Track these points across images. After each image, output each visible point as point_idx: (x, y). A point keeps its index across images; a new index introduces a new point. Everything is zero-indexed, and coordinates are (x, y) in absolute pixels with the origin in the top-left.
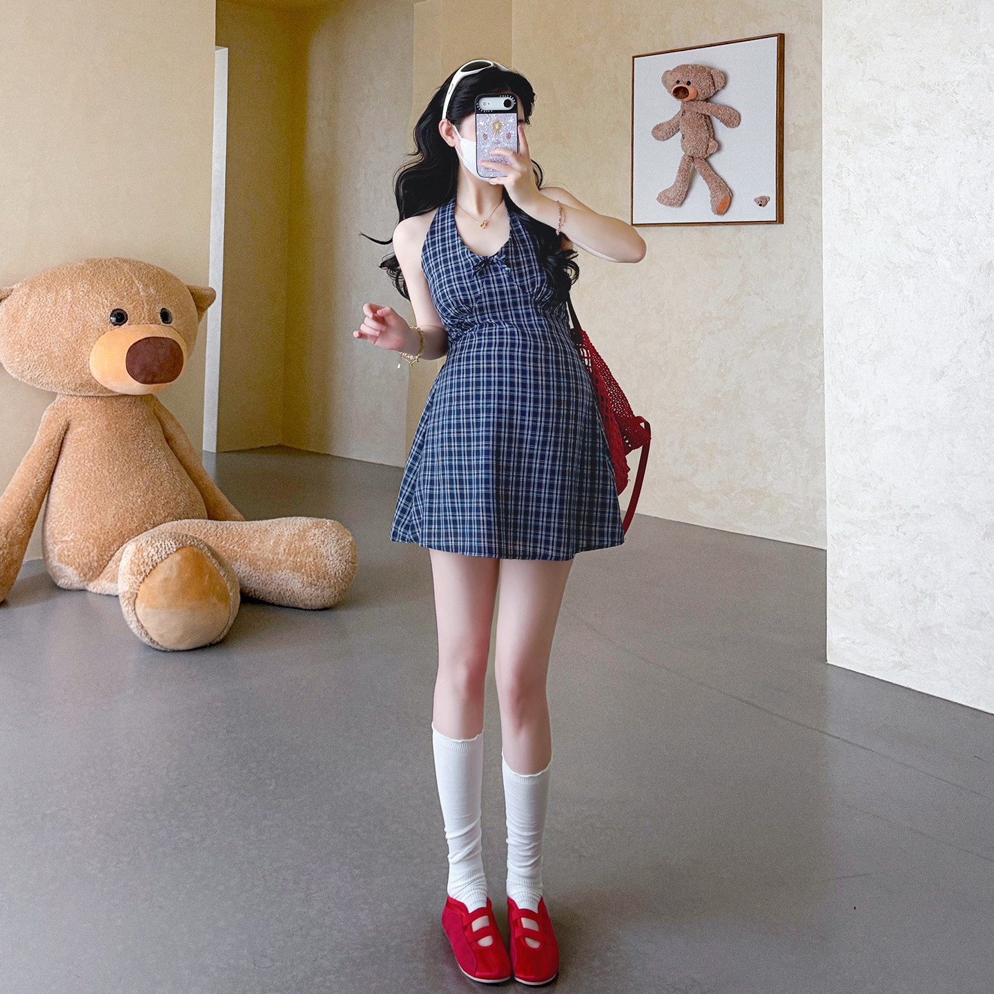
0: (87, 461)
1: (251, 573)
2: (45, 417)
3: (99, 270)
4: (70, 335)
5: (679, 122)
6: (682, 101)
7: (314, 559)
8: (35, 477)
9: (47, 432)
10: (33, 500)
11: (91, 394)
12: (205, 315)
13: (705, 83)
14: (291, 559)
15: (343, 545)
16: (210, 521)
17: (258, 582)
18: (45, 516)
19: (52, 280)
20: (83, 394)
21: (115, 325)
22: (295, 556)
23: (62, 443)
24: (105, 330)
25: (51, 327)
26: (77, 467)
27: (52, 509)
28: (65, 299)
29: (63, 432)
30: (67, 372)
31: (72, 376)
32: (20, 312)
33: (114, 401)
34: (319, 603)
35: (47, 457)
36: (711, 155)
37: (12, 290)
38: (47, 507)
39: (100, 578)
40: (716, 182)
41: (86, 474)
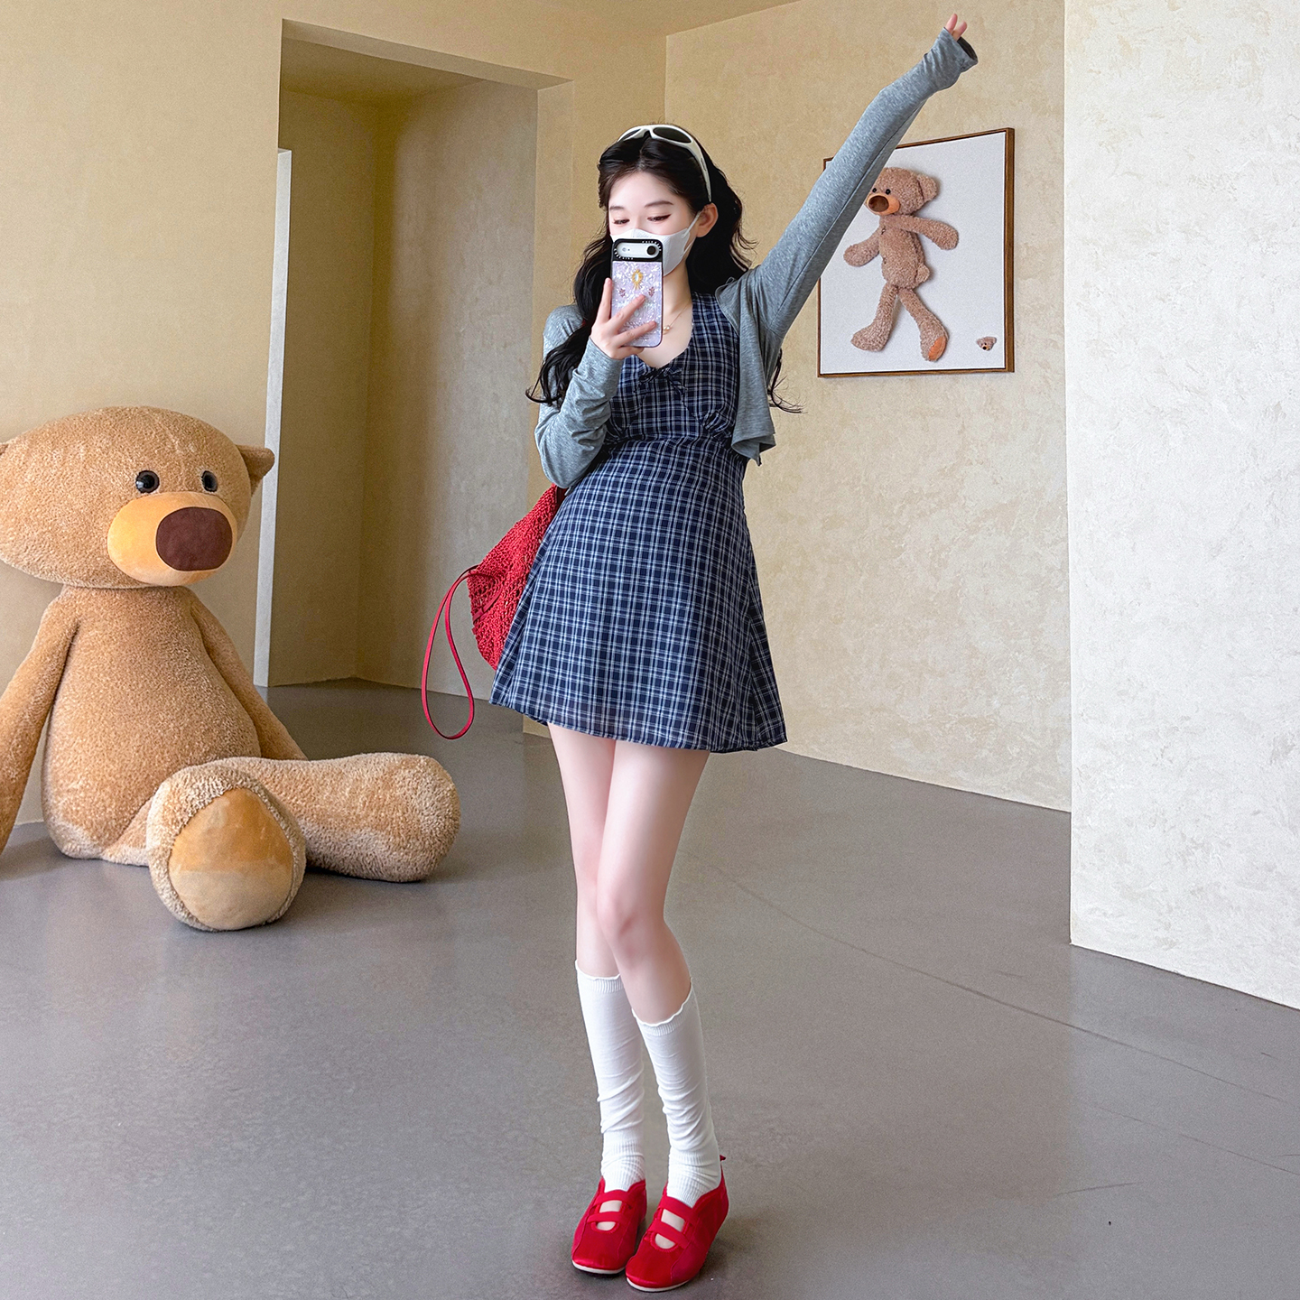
0: (101, 675)
1: (319, 834)
2: (47, 616)
3: (122, 421)
4: (83, 505)
5: (878, 242)
6: (882, 217)
7: (404, 814)
8: (33, 695)
9: (49, 636)
10: (30, 723)
11: (108, 585)
12: (259, 485)
13: (911, 191)
14: (373, 814)
15: (441, 795)
16: (266, 760)
17: (330, 844)
18: (46, 750)
19: (60, 434)
20: (97, 586)
21: (142, 492)
22: (378, 810)
23: (69, 651)
24: (129, 498)
25: (57, 495)
26: (89, 681)
27: (55, 737)
28: (77, 457)
29: (70, 637)
30: (77, 554)
31: (84, 559)
32: (16, 475)
33: (138, 595)
34: (409, 873)
35: (49, 669)
36: (920, 284)
37: (6, 446)
38: (48, 735)
39: (120, 841)
40: (927, 319)
41: (101, 691)
